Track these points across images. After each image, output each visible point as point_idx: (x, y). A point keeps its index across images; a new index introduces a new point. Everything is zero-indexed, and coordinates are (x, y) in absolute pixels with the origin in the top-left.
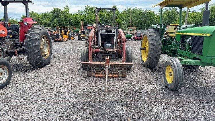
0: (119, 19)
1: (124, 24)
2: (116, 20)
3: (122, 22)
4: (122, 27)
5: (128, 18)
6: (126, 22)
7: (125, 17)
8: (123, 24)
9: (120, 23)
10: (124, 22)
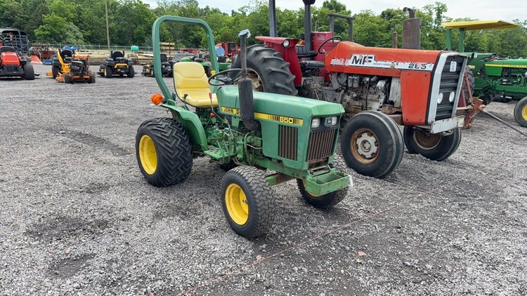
0: (55, 17)
1: (75, 32)
2: (46, 18)
3: (66, 25)
4: (68, 40)
5: (80, 14)
6: (76, 24)
7: (72, 12)
8: (71, 30)
9: (61, 27)
10: (72, 25)
